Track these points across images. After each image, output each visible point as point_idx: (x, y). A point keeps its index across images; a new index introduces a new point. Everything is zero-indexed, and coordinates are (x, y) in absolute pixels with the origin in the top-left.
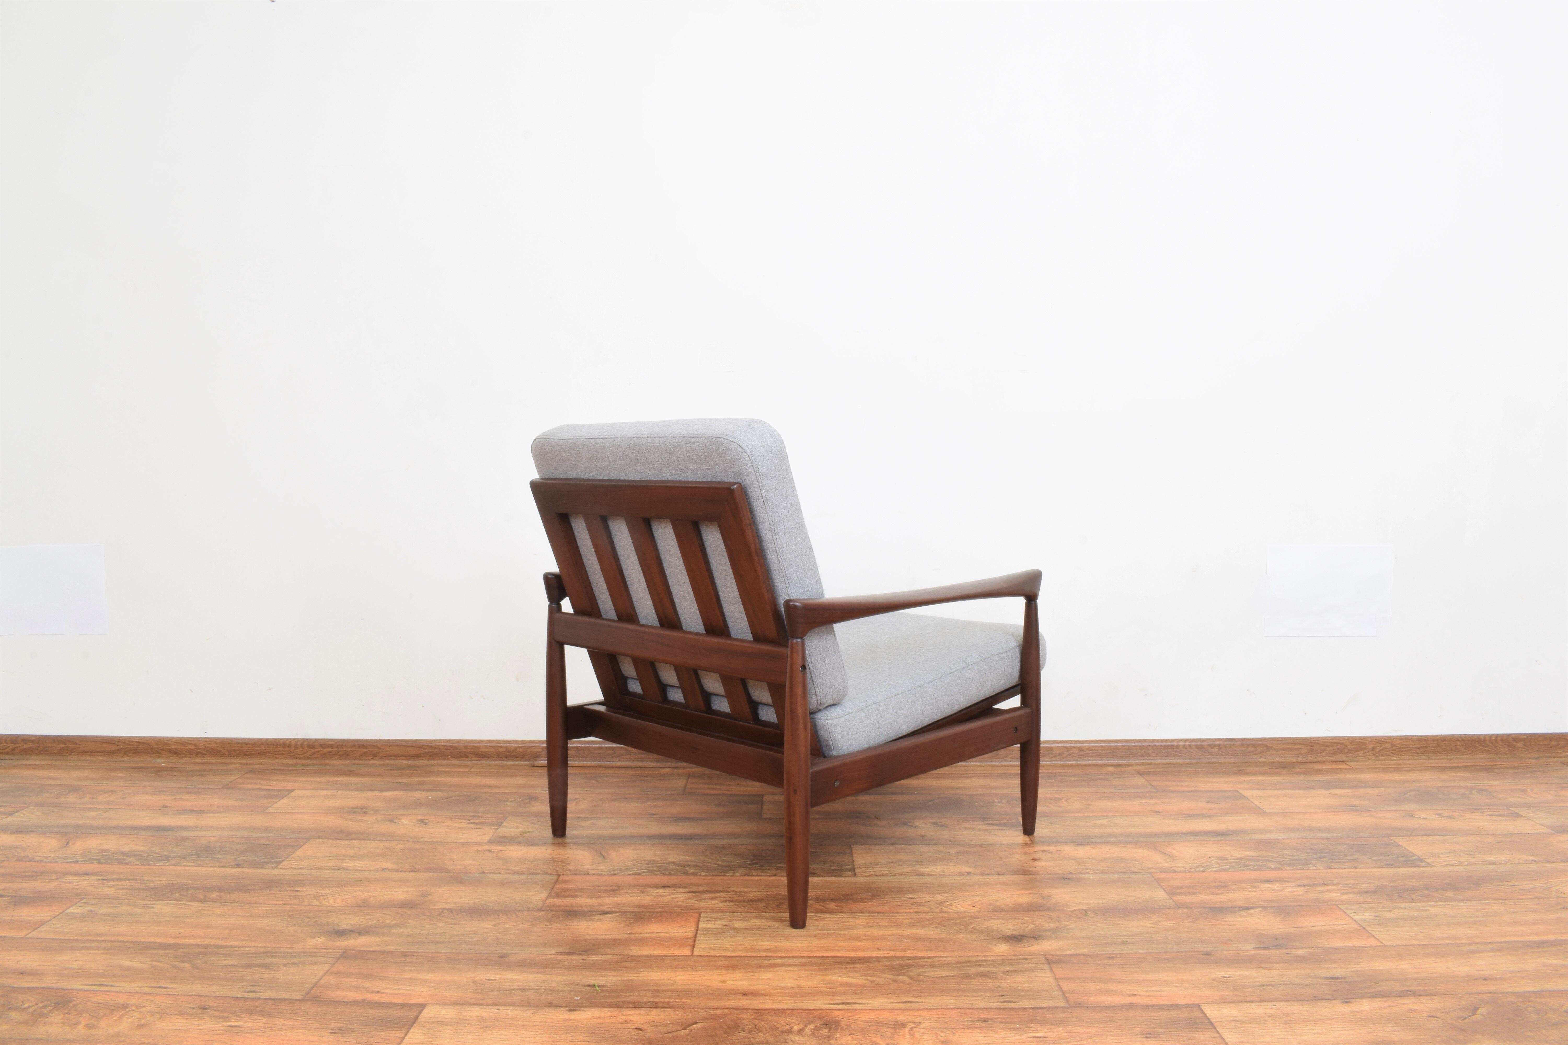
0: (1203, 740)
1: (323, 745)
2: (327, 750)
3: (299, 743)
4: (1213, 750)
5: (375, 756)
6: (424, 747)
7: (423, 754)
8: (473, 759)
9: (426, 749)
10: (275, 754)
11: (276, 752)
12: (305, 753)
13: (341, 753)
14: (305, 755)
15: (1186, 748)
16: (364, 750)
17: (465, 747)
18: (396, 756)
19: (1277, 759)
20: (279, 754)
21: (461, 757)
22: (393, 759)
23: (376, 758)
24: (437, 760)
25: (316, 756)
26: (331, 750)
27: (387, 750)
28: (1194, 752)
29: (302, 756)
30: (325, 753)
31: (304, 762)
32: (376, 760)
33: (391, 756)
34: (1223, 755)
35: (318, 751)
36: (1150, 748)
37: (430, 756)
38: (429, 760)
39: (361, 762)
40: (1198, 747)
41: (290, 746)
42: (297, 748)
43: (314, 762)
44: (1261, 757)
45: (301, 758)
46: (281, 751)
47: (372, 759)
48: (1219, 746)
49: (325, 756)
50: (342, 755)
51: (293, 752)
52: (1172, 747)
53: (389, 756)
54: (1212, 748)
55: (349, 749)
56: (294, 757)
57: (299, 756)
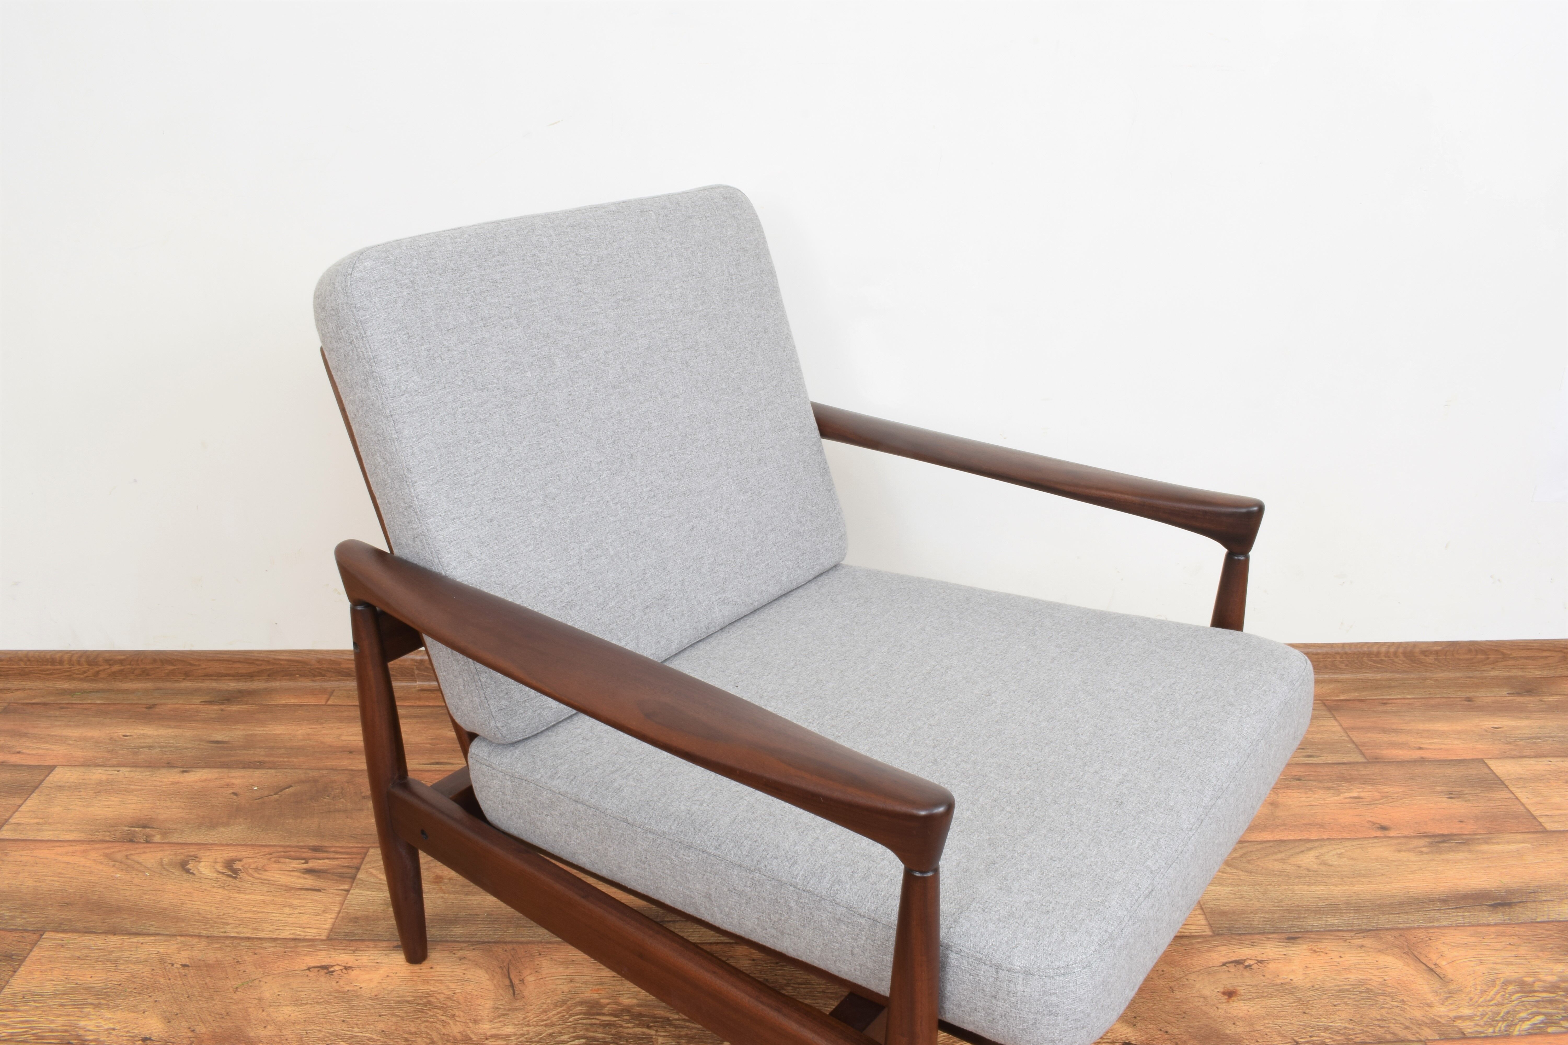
0: (1415, 645)
1: (110, 660)
2: (116, 668)
3: (75, 658)
4: (1427, 659)
5: (187, 675)
6: (258, 662)
7: (258, 672)
8: (332, 679)
9: (261, 665)
10: (42, 674)
11: (43, 671)
12: (85, 672)
13: (137, 672)
14: (86, 675)
15: (1389, 657)
16: (171, 668)
17: (319, 661)
18: (219, 676)
19: (1515, 673)
20: (47, 674)
21: (314, 676)
22: (215, 680)
23: (188, 678)
24: (280, 680)
25: (102, 675)
26: (122, 667)
27: (204, 667)
28: (1400, 662)
29: (82, 677)
30: (114, 673)
31: (85, 685)
32: (190, 680)
33: (212, 675)
34: (1441, 667)
35: (104, 670)
36: (1338, 658)
37: (269, 675)
38: (267, 681)
39: (168, 685)
40: (1405, 654)
41: (61, 662)
42: (73, 665)
43: (100, 685)
44: (1492, 668)
45: (81, 680)
46: (50, 670)
47: (184, 679)
48: (1437, 653)
49: (114, 676)
50: (140, 675)
51: (68, 671)
52: (1369, 654)
53: (208, 676)
54: (1426, 656)
55: (148, 667)
56: (70, 678)
57: (77, 676)
